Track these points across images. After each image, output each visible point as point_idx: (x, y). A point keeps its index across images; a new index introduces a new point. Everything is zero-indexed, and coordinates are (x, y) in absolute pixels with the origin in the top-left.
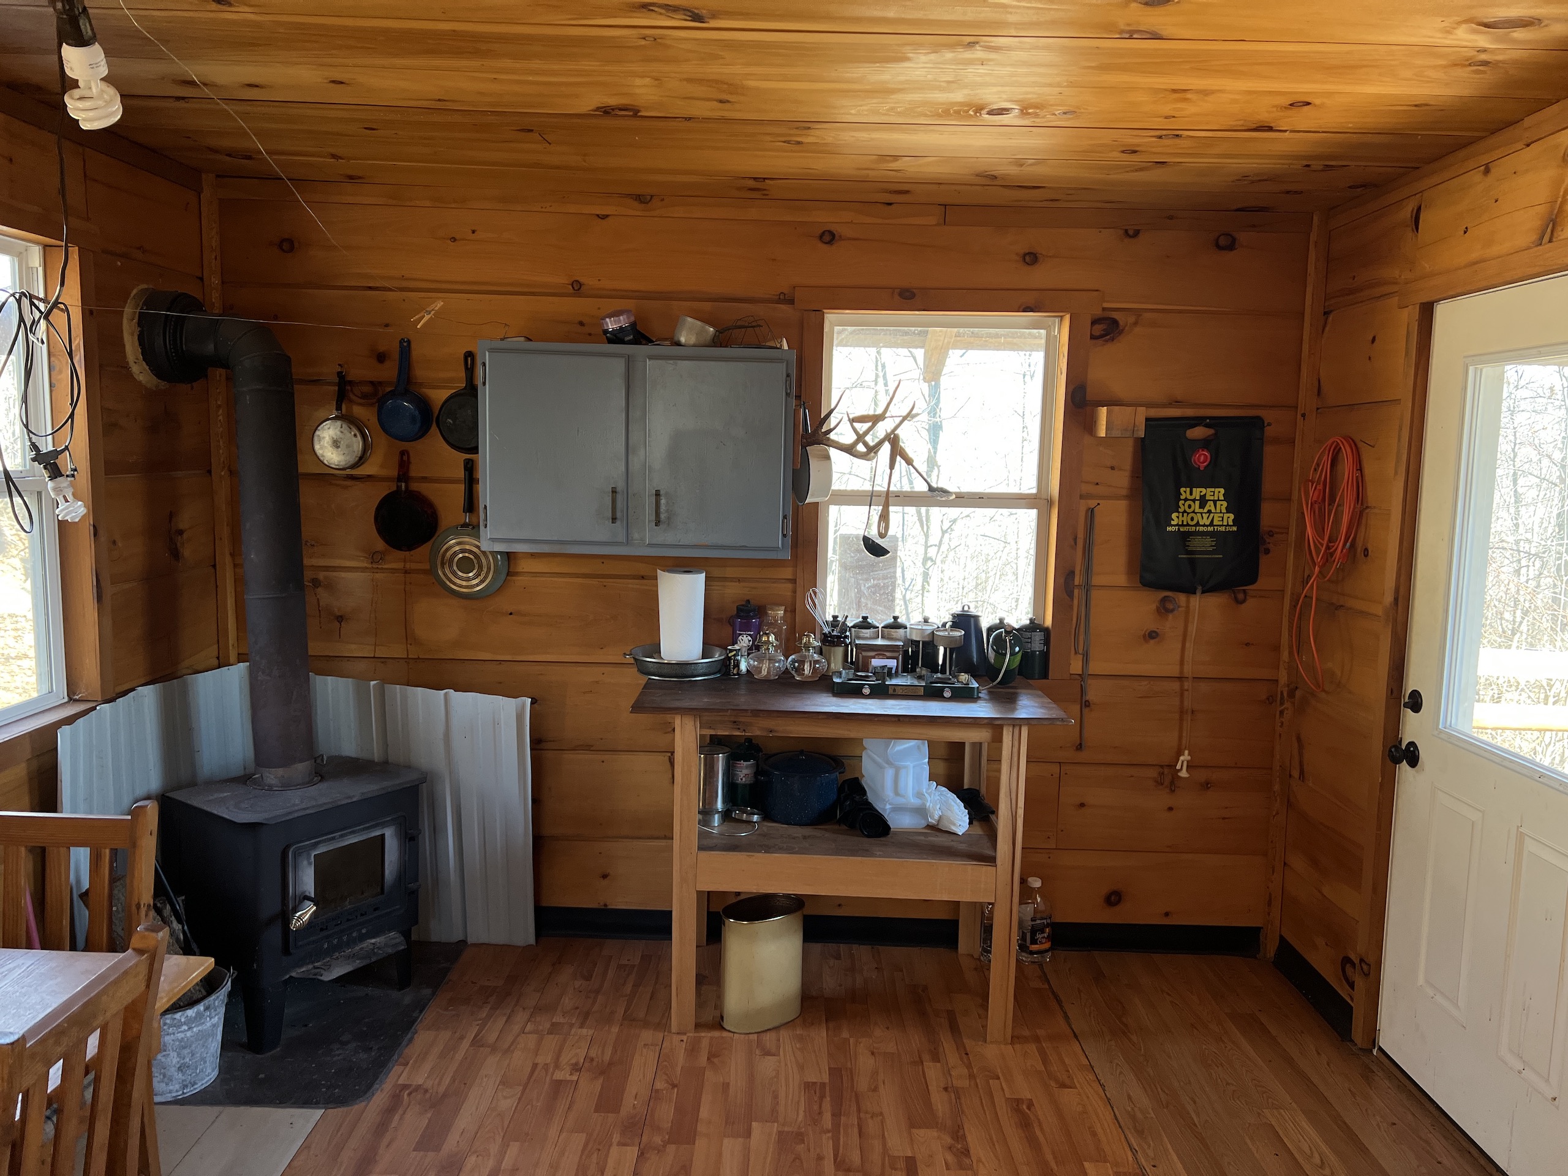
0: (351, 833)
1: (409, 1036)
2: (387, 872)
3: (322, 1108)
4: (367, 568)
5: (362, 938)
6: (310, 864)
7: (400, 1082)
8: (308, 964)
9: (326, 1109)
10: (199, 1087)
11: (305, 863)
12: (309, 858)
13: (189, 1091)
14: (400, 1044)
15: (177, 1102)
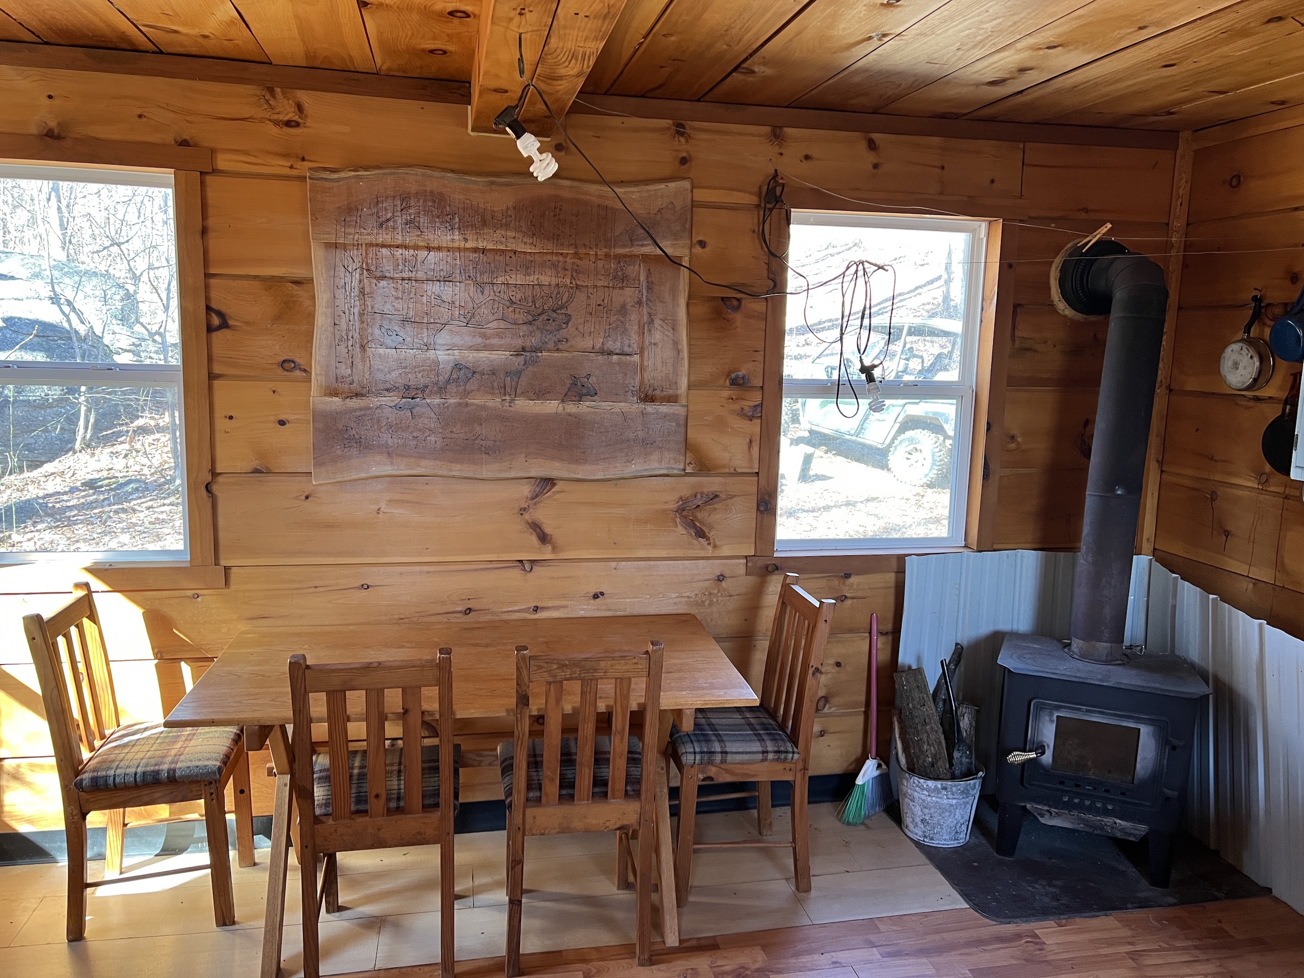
0: (1100, 713)
1: (1097, 914)
2: (1138, 765)
3: (968, 904)
4: (1253, 488)
5: (1106, 813)
6: (1052, 721)
7: (1036, 932)
8: (1045, 805)
9: (971, 907)
10: (935, 843)
11: (1047, 718)
12: (1051, 715)
13: (928, 842)
14: (1081, 912)
15: (917, 844)
